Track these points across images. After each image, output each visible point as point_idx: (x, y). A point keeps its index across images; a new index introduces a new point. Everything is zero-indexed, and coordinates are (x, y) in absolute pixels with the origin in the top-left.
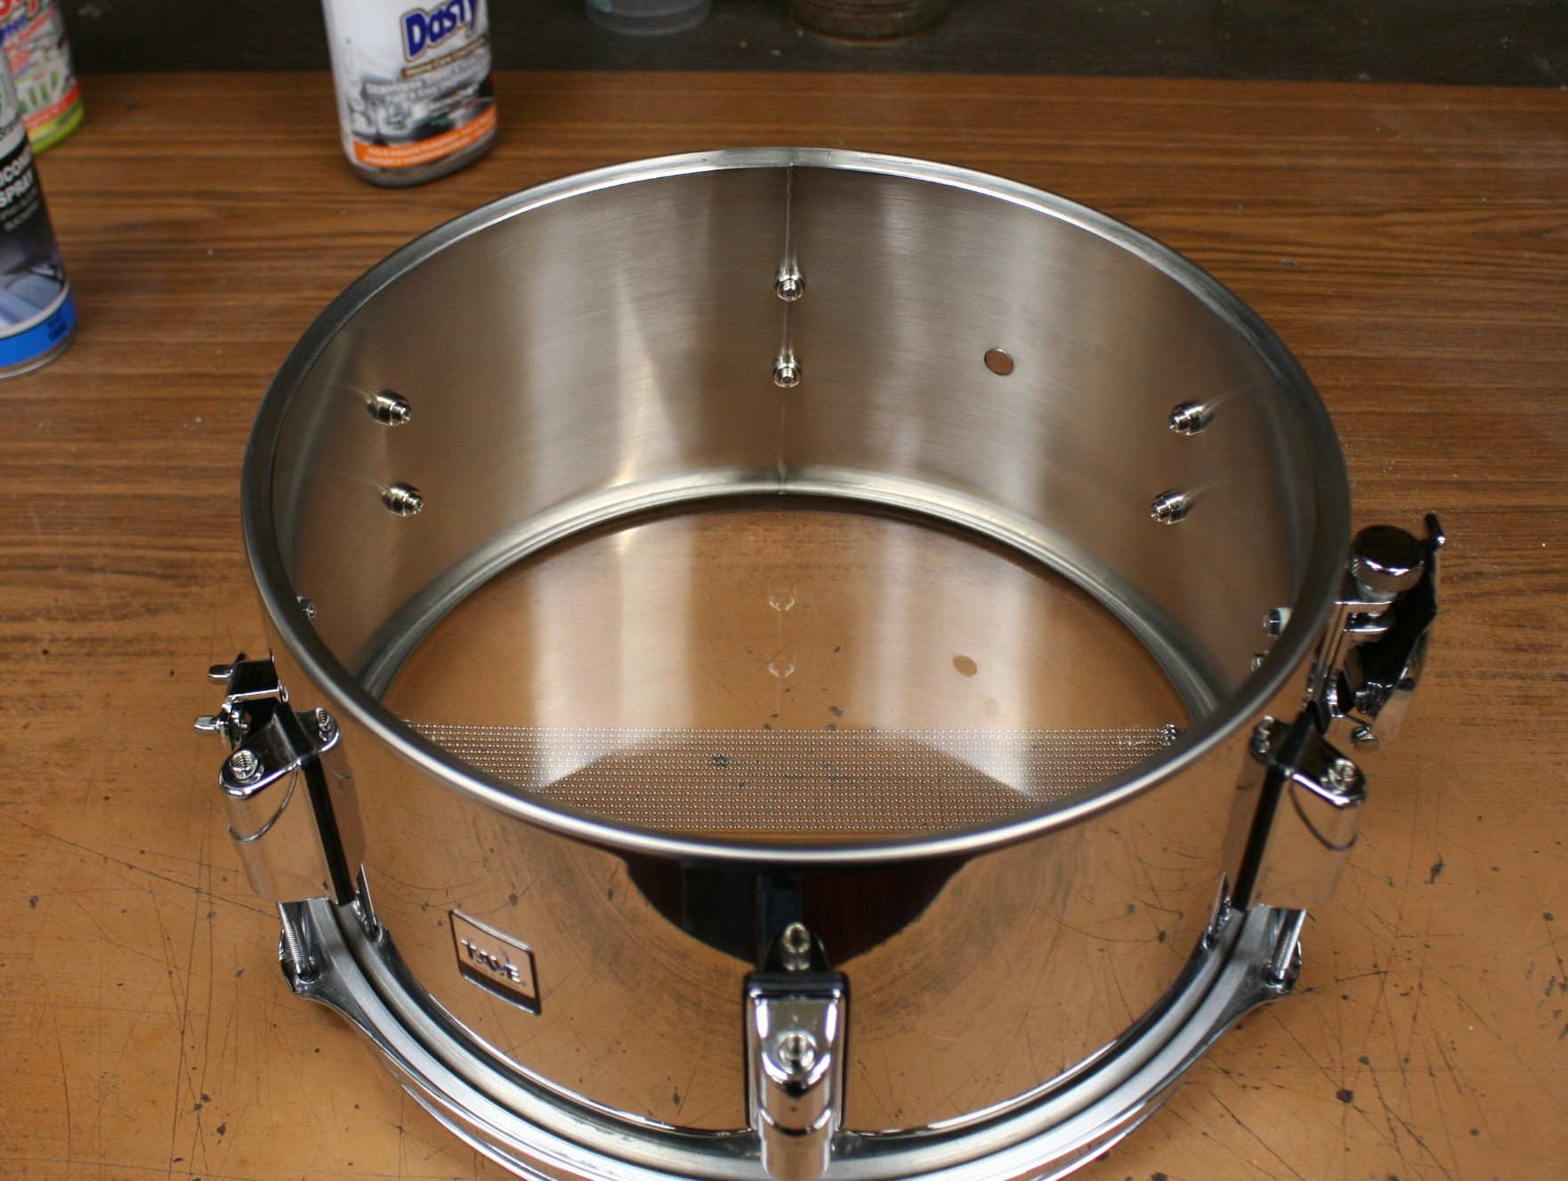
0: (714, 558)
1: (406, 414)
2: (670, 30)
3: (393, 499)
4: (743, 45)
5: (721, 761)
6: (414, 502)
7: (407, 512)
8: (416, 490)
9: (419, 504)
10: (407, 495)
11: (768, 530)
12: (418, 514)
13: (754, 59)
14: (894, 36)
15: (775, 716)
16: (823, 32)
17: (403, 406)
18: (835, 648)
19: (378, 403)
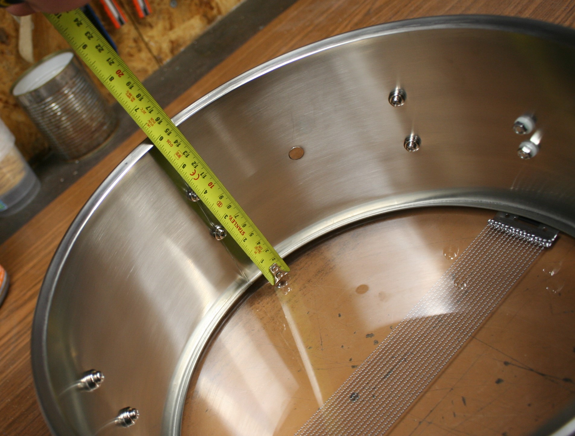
0: (253, 330)
1: (101, 375)
2: (33, 198)
3: (124, 420)
4: (62, 180)
5: (354, 397)
6: (134, 413)
7: (134, 421)
8: (129, 408)
9: (136, 412)
10: (128, 413)
11: (259, 303)
12: (139, 416)
13: (70, 180)
14: (109, 136)
15: (351, 360)
16: (85, 154)
17: (96, 373)
18: (338, 316)
19: (84, 383)
